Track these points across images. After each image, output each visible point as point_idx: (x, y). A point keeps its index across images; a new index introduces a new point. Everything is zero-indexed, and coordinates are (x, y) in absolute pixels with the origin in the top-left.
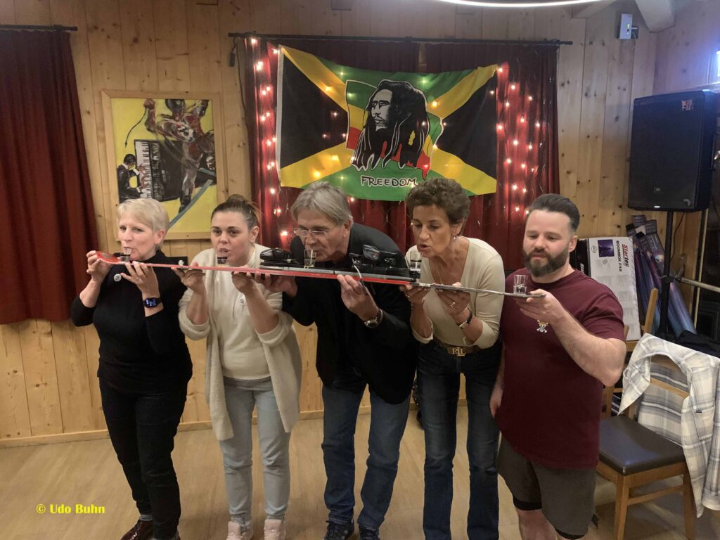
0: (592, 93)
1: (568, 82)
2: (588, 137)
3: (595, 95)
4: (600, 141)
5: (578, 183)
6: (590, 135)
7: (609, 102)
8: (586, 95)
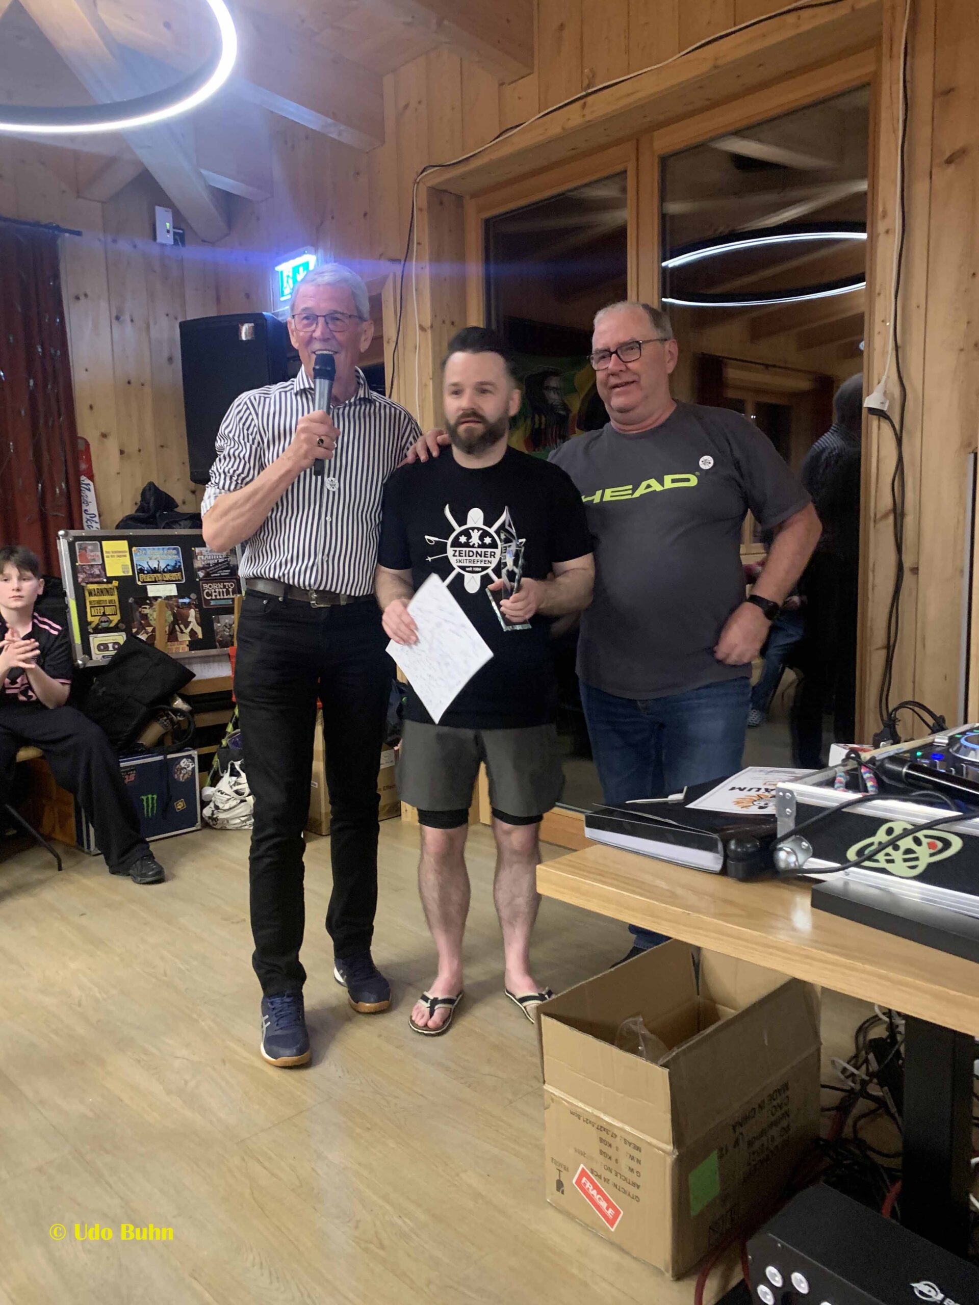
0: (127, 317)
1: (86, 295)
2: (129, 383)
3: (132, 321)
4: (148, 390)
5: (122, 452)
6: (132, 381)
7: (155, 333)
8: (118, 318)
